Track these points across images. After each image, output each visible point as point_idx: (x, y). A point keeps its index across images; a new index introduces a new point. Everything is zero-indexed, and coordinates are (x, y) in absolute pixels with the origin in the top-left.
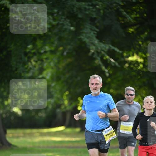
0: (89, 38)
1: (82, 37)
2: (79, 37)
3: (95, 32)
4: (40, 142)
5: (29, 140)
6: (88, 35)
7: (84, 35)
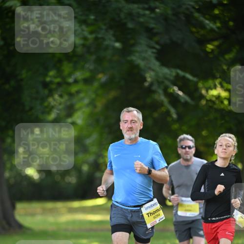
0: (144, 59)
1: (134, 58)
2: (129, 58)
3: (154, 51)
4: (68, 223)
5: (51, 219)
6: (143, 55)
7: (137, 54)
